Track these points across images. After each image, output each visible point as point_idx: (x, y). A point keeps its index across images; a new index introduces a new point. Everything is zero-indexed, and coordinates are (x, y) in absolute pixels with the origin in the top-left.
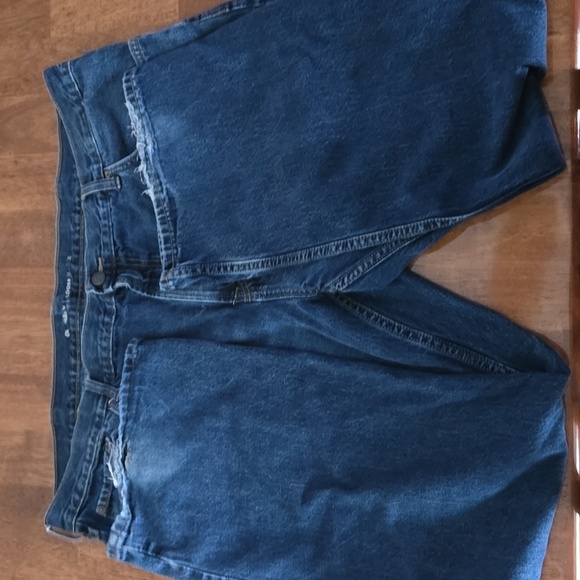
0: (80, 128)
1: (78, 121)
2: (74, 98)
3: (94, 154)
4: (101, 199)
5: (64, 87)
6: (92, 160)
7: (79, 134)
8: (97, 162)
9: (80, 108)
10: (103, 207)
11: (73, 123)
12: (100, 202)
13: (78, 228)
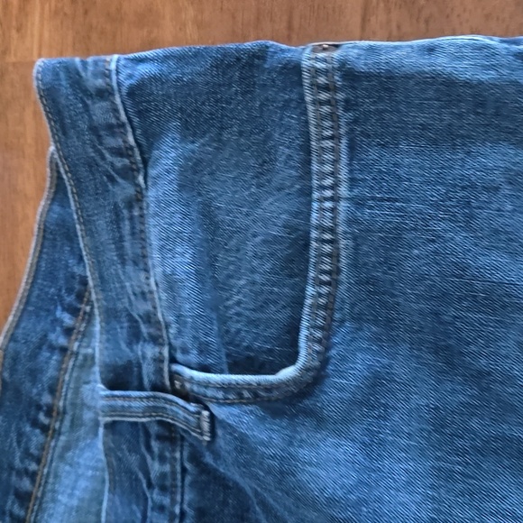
0: (119, 242)
1: (117, 220)
2: (120, 162)
3: (149, 318)
4: (159, 438)
5: (94, 129)
6: (144, 329)
7: (113, 255)
8: (155, 340)
9: (131, 191)
10: (162, 459)
11: (102, 223)
12: (155, 445)
13: (33, 467)
